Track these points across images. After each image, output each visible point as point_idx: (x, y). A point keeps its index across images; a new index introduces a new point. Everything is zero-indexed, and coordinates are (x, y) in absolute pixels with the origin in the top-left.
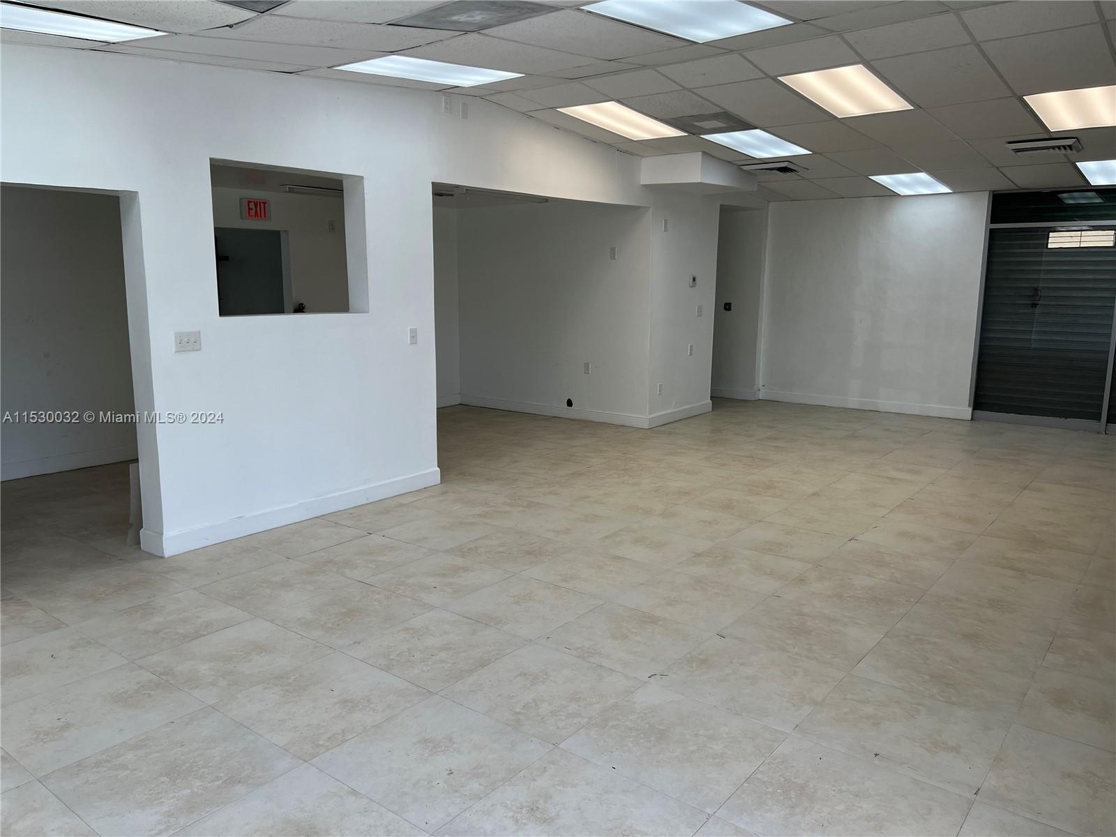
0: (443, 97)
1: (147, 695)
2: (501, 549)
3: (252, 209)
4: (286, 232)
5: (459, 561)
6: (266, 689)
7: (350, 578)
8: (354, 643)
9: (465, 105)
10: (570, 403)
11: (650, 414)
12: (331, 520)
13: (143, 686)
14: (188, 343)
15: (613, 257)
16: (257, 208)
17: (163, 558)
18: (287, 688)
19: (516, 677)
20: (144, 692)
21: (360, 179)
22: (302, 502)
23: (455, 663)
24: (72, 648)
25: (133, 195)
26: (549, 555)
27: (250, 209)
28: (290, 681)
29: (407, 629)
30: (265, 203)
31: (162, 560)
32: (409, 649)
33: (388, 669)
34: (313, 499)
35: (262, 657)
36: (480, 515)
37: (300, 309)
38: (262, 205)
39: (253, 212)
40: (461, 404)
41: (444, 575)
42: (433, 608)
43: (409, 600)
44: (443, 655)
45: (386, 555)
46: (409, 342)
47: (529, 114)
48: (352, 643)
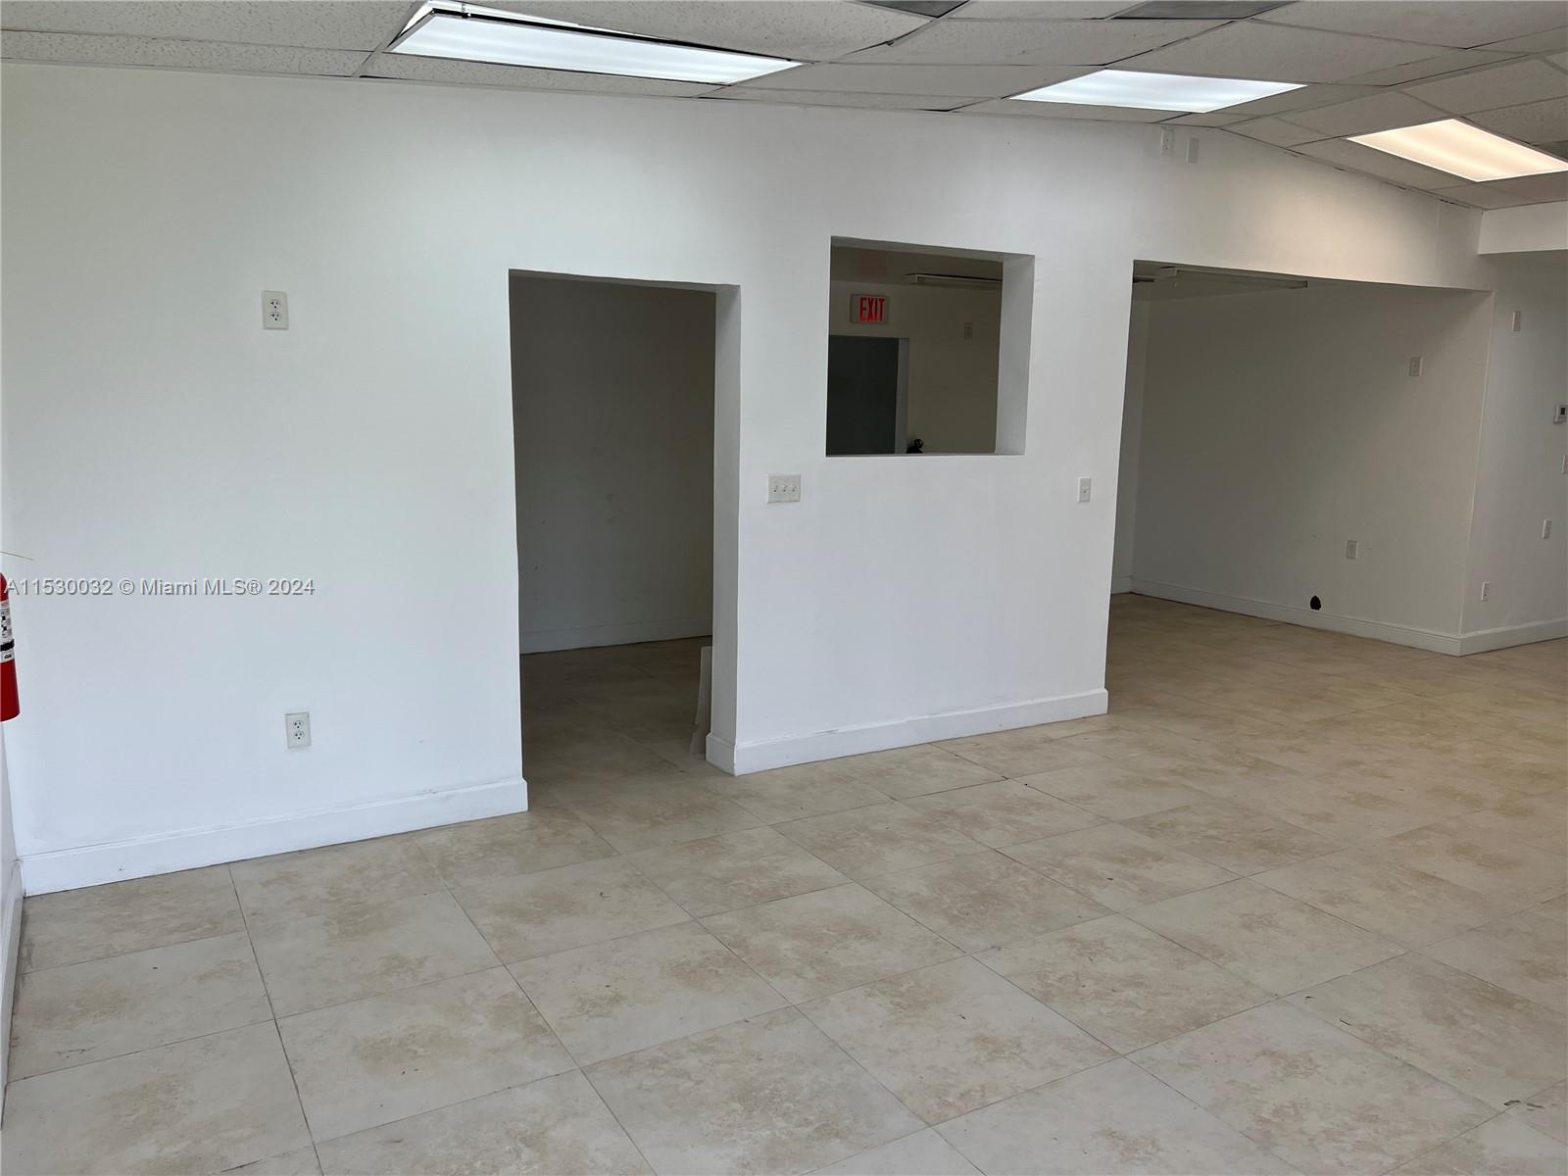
0: (1163, 131)
1: (713, 973)
2: (1213, 832)
3: (865, 309)
4: (907, 340)
5: (1145, 842)
6: (869, 995)
7: (980, 843)
8: (993, 947)
9: (1194, 142)
10: (1316, 604)
11: (1464, 632)
12: (948, 749)
13: (708, 959)
14: (785, 490)
15: (1414, 372)
16: (872, 308)
17: (733, 776)
18: (898, 1000)
19: (1257, 1055)
20: (710, 968)
21: (1029, 259)
22: (910, 719)
23: (1150, 1011)
24: (625, 886)
25: (732, 291)
26: (1297, 854)
27: (862, 309)
28: (903, 989)
29: (1072, 940)
30: (882, 301)
31: (730, 778)
32: (1076, 974)
33: (1045, 998)
34: (926, 717)
35: (862, 944)
36: (1173, 772)
38: (879, 303)
39: (866, 313)
40: (1131, 593)
41: (1123, 861)
42: (1108, 911)
43: (1071, 892)
44: (1131, 994)
45: (1030, 814)
46: (1078, 500)
47: (1296, 149)
48: (989, 946)
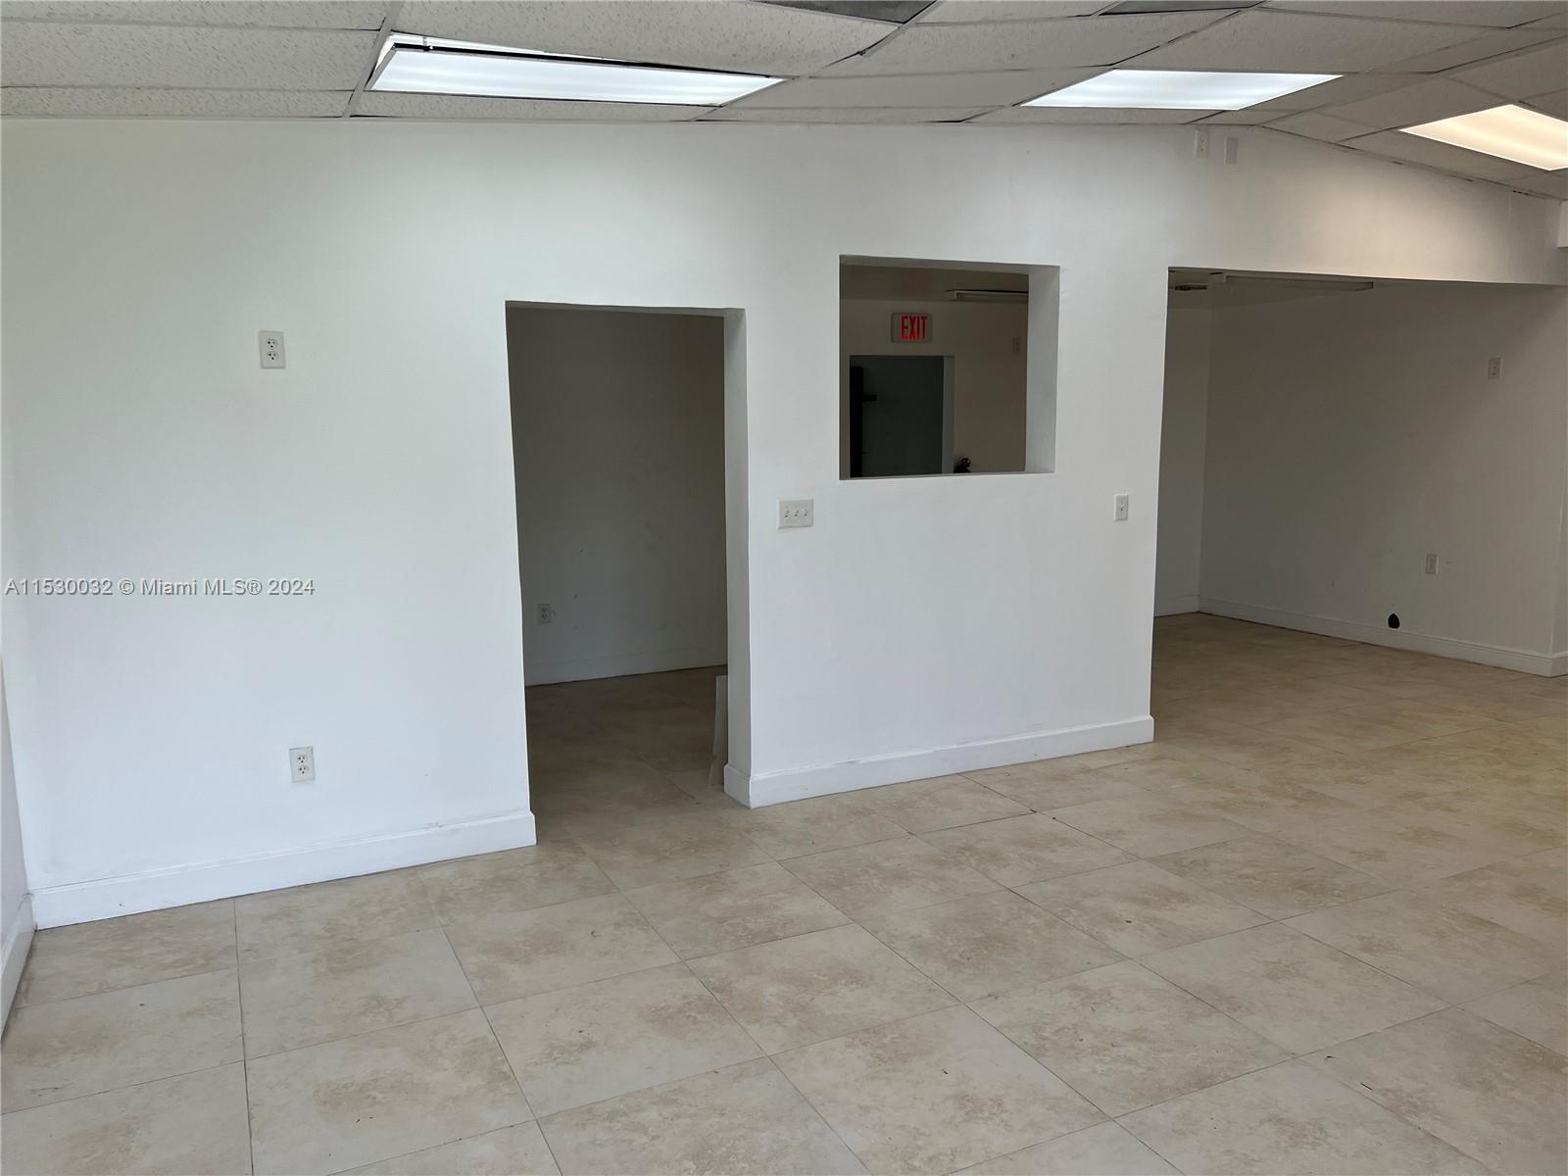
0: (1197, 132)
1: (691, 1019)
2: (1249, 871)
3: (907, 327)
4: (952, 357)
5: (1174, 882)
6: (849, 1046)
7: (995, 881)
8: (989, 996)
9: (1233, 142)
10: (1394, 622)
11: (1555, 651)
12: (977, 780)
13: (689, 1004)
14: (797, 515)
15: (1493, 374)
16: (914, 326)
17: (748, 808)
18: (880, 1052)
19: (1262, 1122)
20: (688, 1014)
21: (1052, 271)
22: (938, 749)
23: (1149, 1069)
24: (617, 925)
25: (738, 314)
26: (1339, 896)
27: (904, 328)
28: (886, 1041)
29: (1075, 989)
30: (924, 318)
31: (748, 811)
32: (1075, 1026)
33: (1037, 1053)
34: (955, 746)
35: (852, 990)
36: (1215, 805)
37: (962, 468)
38: (921, 321)
39: (908, 332)
40: (1199, 612)
41: (1146, 902)
42: (1121, 957)
43: (1085, 936)
44: (1132, 1049)
45: (1053, 851)
46: (1115, 518)
47: (1346, 144)
48: (986, 994)
